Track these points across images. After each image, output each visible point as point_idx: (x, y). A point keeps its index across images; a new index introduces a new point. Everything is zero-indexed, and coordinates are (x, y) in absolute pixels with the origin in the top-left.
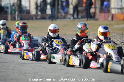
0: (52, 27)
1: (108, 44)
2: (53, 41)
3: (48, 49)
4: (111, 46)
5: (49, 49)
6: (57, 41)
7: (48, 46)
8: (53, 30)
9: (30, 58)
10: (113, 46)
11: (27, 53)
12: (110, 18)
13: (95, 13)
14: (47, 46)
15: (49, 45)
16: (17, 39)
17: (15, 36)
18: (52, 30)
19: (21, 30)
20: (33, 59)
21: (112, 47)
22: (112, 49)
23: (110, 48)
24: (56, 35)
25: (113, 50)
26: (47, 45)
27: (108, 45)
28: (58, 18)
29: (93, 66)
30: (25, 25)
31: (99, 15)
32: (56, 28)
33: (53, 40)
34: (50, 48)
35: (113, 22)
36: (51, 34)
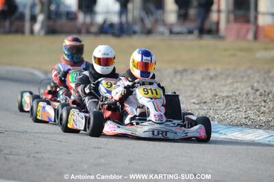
0: (101, 53)
1: (144, 87)
2: (99, 83)
3: (88, 102)
4: (150, 91)
5: (90, 101)
6: (109, 84)
7: (90, 94)
8: (103, 58)
9: (49, 118)
10: (154, 92)
11: (44, 108)
12: (251, 36)
13: (218, 23)
14: (86, 95)
15: (92, 91)
16: (60, 78)
17: (56, 72)
18: (99, 59)
19: (68, 56)
20: (55, 121)
21: (152, 93)
22: (151, 99)
23: (147, 96)
24: (108, 70)
25: (153, 100)
26: (87, 91)
27: (144, 89)
28: (135, 33)
29: (109, 131)
30: (78, 44)
31: (227, 28)
32: (108, 54)
33: (99, 80)
34: (92, 98)
35: (256, 45)
36: (98, 69)
